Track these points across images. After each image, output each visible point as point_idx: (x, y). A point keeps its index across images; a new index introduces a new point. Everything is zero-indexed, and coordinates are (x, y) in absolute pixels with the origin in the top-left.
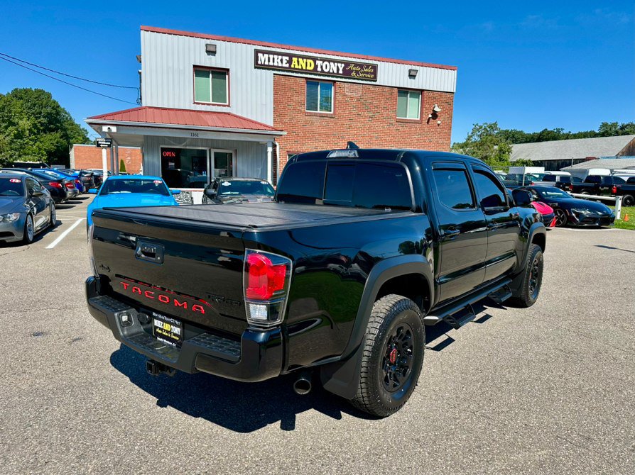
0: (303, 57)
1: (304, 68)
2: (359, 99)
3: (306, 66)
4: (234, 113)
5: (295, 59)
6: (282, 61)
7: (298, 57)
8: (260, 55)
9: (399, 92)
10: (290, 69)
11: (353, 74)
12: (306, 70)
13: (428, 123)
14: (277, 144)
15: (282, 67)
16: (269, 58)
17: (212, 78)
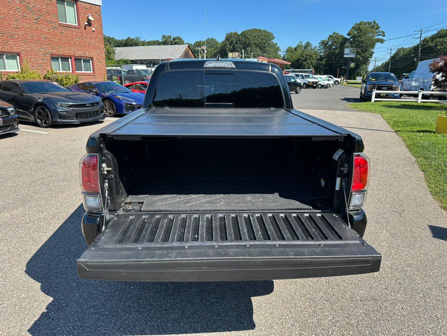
13: (85, 28)
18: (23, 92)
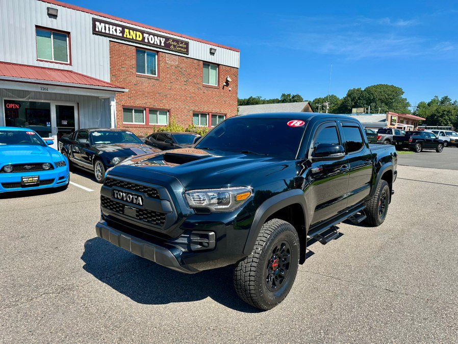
0: (134, 30)
1: (134, 38)
2: (177, 67)
3: (136, 37)
4: (76, 71)
5: (126, 30)
6: (116, 30)
7: (130, 29)
8: (97, 23)
9: (204, 64)
10: (122, 38)
11: (172, 47)
12: (136, 40)
13: (223, 88)
15: (116, 36)
16: (105, 27)
17: (54, 38)
18: (173, 142)
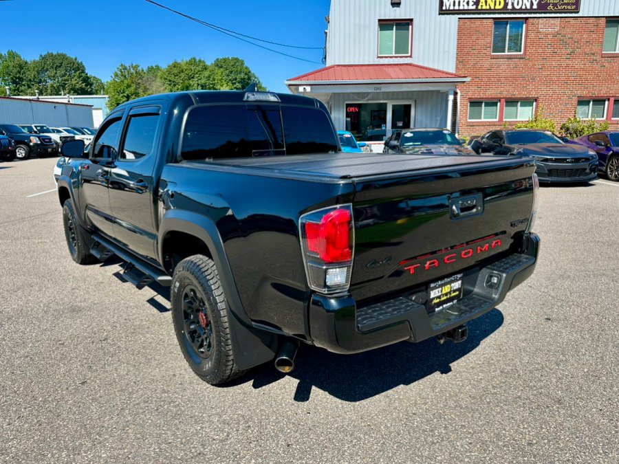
1: (492, 8)
2: (556, 35)
3: (495, 5)
4: (416, 63)
6: (468, 3)
9: (607, 22)
10: (477, 11)
11: (550, 7)
12: (495, 9)
14: (458, 91)
15: (468, 10)
16: (454, 2)
17: (396, 30)
